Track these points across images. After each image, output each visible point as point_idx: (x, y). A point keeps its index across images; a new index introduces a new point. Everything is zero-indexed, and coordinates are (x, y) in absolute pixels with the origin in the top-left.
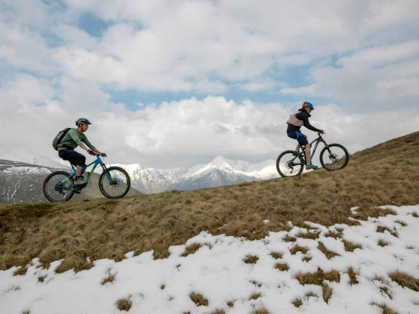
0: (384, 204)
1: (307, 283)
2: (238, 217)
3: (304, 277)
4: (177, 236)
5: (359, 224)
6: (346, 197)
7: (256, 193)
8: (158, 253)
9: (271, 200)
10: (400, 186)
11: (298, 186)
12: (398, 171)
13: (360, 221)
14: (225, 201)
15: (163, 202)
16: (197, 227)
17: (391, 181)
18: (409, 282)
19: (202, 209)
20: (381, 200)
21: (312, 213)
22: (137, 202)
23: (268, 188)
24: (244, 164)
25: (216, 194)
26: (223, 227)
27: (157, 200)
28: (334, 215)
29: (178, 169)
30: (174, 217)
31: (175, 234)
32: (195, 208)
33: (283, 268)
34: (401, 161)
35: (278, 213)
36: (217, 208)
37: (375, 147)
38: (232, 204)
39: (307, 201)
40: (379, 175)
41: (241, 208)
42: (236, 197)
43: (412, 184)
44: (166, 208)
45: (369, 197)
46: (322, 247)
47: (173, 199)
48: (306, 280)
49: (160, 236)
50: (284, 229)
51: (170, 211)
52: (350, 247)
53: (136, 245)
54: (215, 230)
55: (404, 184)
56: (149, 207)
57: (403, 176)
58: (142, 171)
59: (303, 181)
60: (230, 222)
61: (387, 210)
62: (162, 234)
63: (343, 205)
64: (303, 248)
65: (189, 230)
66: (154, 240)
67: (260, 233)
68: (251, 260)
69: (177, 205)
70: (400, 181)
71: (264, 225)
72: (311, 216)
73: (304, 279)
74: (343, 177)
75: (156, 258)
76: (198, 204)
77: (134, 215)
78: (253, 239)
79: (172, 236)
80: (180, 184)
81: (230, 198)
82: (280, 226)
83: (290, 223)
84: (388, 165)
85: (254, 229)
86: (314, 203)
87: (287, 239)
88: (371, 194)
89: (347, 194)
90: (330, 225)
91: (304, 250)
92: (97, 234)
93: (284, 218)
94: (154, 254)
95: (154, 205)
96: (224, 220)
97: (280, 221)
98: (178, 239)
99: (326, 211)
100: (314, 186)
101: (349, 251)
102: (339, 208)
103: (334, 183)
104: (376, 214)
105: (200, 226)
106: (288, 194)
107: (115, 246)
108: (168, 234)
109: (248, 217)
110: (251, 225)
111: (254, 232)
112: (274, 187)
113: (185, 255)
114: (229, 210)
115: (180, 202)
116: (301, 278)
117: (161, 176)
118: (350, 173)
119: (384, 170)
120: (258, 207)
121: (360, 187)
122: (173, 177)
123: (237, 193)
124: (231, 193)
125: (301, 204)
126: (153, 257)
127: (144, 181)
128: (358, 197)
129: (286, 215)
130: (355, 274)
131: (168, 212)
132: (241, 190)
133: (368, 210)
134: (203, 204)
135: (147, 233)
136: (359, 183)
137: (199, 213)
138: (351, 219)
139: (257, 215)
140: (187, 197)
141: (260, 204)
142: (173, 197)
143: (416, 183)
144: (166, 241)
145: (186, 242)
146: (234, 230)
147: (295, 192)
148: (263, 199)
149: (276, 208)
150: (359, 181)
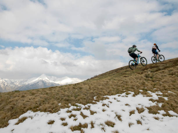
0: (105, 95)
1: (75, 130)
2: (47, 103)
3: (73, 128)
4: (14, 114)
5: (96, 103)
6: (92, 93)
7: (57, 92)
9: (62, 94)
11: (74, 88)
12: (111, 83)
13: (97, 102)
14: (42, 96)
15: (9, 97)
16: (26, 109)
17: (108, 86)
18: (111, 124)
19: (30, 99)
20: (104, 94)
21: (79, 100)
23: (62, 89)
24: (54, 78)
25: (38, 92)
26: (39, 108)
27: (5, 96)
28: (87, 100)
29: (22, 80)
30: (14, 104)
33: (65, 124)
34: (112, 79)
35: (65, 100)
37: (105, 73)
38: (45, 97)
39: (78, 94)
40: (105, 84)
41: (49, 98)
42: (47, 94)
43: (115, 87)
44: (10, 100)
45: (100, 92)
46: (82, 114)
47: (15, 95)
48: (74, 129)
50: (67, 107)
51: (12, 101)
52: (92, 113)
54: (35, 109)
55: (112, 87)
58: (1, 80)
59: (77, 86)
60: (43, 105)
61: (106, 97)
62: (5, 114)
63: (91, 96)
64: (74, 115)
65: (22, 111)
67: (56, 109)
68: (51, 122)
69: (16, 98)
70: (111, 86)
71: (58, 106)
74: (92, 85)
76: (28, 97)
78: (53, 113)
79: (11, 114)
81: (44, 94)
82: (65, 106)
83: (70, 104)
84: (108, 80)
85: (54, 108)
86: (80, 95)
88: (101, 91)
90: (86, 104)
91: (74, 116)
95: (3, 99)
96: (40, 104)
97: (65, 104)
98: (15, 115)
99: (85, 99)
100: (81, 88)
101: (92, 114)
102: (90, 97)
103: (89, 87)
104: (102, 99)
105: (28, 108)
106: (70, 92)
108: (9, 114)
109: (51, 102)
110: (53, 106)
112: (65, 89)
113: (17, 124)
114: (43, 99)
115: (19, 97)
116: (72, 128)
117: (12, 83)
118: (95, 83)
119: (106, 82)
120: (56, 98)
121: (98, 88)
122: (19, 84)
123: (48, 91)
124: (45, 91)
125: (75, 96)
127: (2, 86)
128: (97, 92)
129: (68, 101)
130: (93, 124)
131: (11, 102)
132: (50, 90)
133: (100, 97)
134: (30, 97)
137: (28, 101)
138: (94, 101)
139: (56, 102)
140: (23, 94)
141: (58, 96)
142: (15, 94)
143: (116, 87)
144: (8, 117)
145: (19, 117)
146: (45, 109)
147: (73, 91)
148: (59, 94)
149: (64, 98)
150: (98, 86)
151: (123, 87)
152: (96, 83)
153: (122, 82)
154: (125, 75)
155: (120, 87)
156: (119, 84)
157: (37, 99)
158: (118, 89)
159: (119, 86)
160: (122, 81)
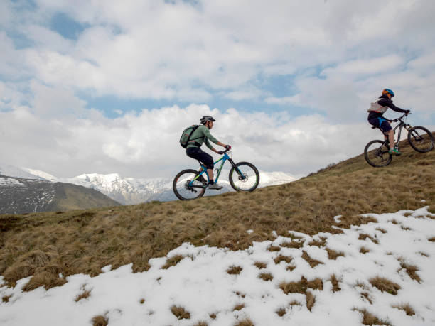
0: (366, 212)
1: (291, 292)
2: (221, 228)
3: (288, 286)
4: (157, 248)
5: (342, 232)
6: (329, 206)
7: (240, 203)
8: (137, 267)
9: (255, 209)
10: (381, 194)
11: (283, 195)
12: (379, 181)
13: (343, 229)
14: (208, 212)
15: (143, 213)
16: (179, 238)
17: (373, 189)
18: (389, 287)
19: (184, 220)
20: (363, 208)
21: (296, 223)
22: (115, 214)
23: (252, 198)
25: (199, 204)
26: (205, 238)
27: (137, 211)
28: (318, 224)
29: (160, 179)
30: (155, 229)
31: (155, 246)
32: (176, 219)
33: (267, 277)
34: (382, 170)
35: (263, 222)
36: (200, 219)
37: (358, 157)
38: (216, 214)
39: (291, 210)
40: (362, 184)
41: (225, 218)
42: (219, 208)
43: (391, 192)
44: (146, 220)
45: (351, 205)
46: (306, 256)
47: (153, 210)
49: (140, 248)
50: (268, 239)
51: (150, 222)
52: (333, 255)
53: (113, 259)
54: (198, 240)
55: (385, 193)
56: (128, 218)
57: (384, 185)
58: (121, 181)
59: (287, 191)
60: (213, 233)
61: (369, 218)
62: (142, 246)
63: (326, 214)
65: (171, 242)
66: (133, 253)
67: (244, 243)
68: (235, 271)
69: (158, 216)
70: (381, 190)
71: (248, 235)
72: (295, 226)
73: (288, 288)
74: (327, 186)
75: (135, 271)
76: (180, 215)
77: (112, 227)
78: (237, 250)
79: (152, 248)
80: (161, 195)
81: (213, 209)
82: (264, 236)
83: (274, 233)
84: (370, 174)
85: (238, 240)
86: (299, 212)
87: (272, 249)
88: (354, 203)
89: (331, 204)
90: (314, 234)
91: (288, 260)
92: (71, 248)
93: (268, 228)
94: (133, 268)
95: (133, 216)
96: (206, 230)
97: (264, 230)
98: (159, 251)
99: (310, 220)
100: (298, 195)
101: (332, 259)
102: (323, 217)
103: (318, 192)
104: (359, 222)
105: (182, 237)
106: (273, 204)
107: (91, 261)
108: (148, 246)
109: (231, 227)
110: (234, 236)
111: (238, 243)
112: (259, 197)
113: (166, 267)
114: (212, 220)
115: (161, 213)
116: (285, 287)
117: (142, 186)
118: (333, 182)
119: (366, 179)
120: (241, 217)
121: (344, 196)
122: (154, 188)
123: (221, 203)
124: (215, 203)
125: (285, 214)
126: (132, 270)
127: (124, 192)
128: (342, 206)
129: (270, 225)
130: (337, 281)
131: (148, 223)
132: (225, 200)
133: (351, 218)
134: (185, 214)
135: (125, 246)
136: (343, 192)
137: (181, 223)
138: (334, 227)
139: (241, 226)
140: (169, 207)
141: (244, 214)
142: (154, 208)
143: (396, 191)
144: (146, 253)
145: (167, 254)
146: (218, 241)
147: (279, 202)
148: (247, 209)
149: (260, 218)
150: (342, 190)
151: (420, 191)
152: (337, 183)
153: (415, 180)
154: (422, 161)
155: (407, 193)
156: (403, 183)
157: (200, 220)
158: (402, 198)
159: (406, 190)
160: (413, 175)
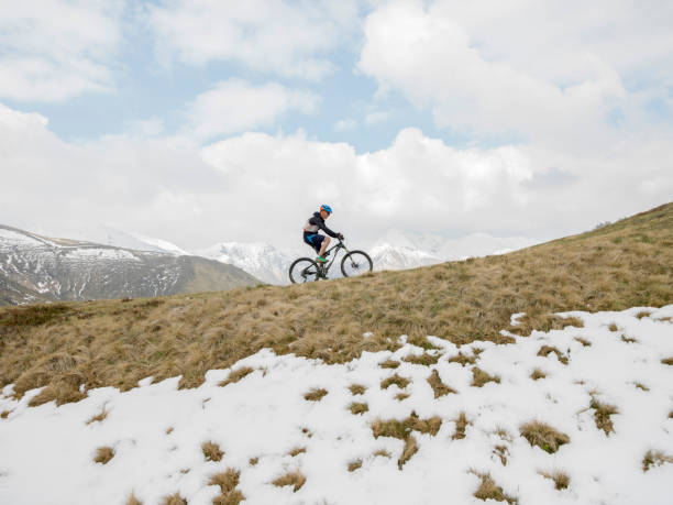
1: (383, 434)
2: (325, 328)
3: (382, 425)
4: (222, 355)
5: (513, 342)
6: (509, 296)
9: (387, 300)
10: (608, 277)
11: (440, 278)
13: (518, 336)
16: (257, 342)
18: (545, 440)
19: (276, 314)
21: (444, 324)
26: (295, 343)
30: (228, 326)
33: (359, 409)
35: (389, 321)
36: (300, 313)
38: (326, 307)
39: (444, 302)
41: (337, 312)
42: (336, 297)
44: (224, 313)
46: (434, 379)
48: (382, 431)
49: (199, 354)
50: (388, 348)
53: (159, 368)
54: (281, 347)
56: (200, 310)
60: (309, 335)
62: (202, 352)
63: (499, 311)
64: (403, 379)
65: (244, 347)
66: (188, 361)
67: (348, 353)
68: (316, 395)
71: (361, 340)
72: (440, 328)
76: (276, 306)
78: (333, 363)
79: (215, 354)
81: (326, 298)
82: (383, 343)
83: (403, 338)
85: (341, 347)
87: (386, 364)
90: (463, 343)
91: (402, 383)
92: (107, 350)
93: (395, 329)
94: (180, 382)
96: (302, 331)
97: (388, 334)
98: (223, 359)
99: (469, 320)
100: (465, 278)
101: (476, 385)
102: (491, 315)
105: (262, 340)
107: (128, 370)
109: (338, 327)
110: (340, 340)
111: (340, 352)
113: (224, 384)
114: (314, 316)
116: (379, 427)
120: (362, 312)
121: (539, 279)
125: (432, 308)
126: (178, 386)
129: (400, 325)
130: (466, 423)
131: (222, 318)
134: (280, 306)
135: (180, 350)
138: (504, 333)
139: (354, 326)
140: (265, 295)
141: (369, 307)
144: (204, 364)
145: (233, 364)
146: (311, 348)
147: (430, 288)
148: (377, 299)
149: (389, 314)
157: (298, 314)
